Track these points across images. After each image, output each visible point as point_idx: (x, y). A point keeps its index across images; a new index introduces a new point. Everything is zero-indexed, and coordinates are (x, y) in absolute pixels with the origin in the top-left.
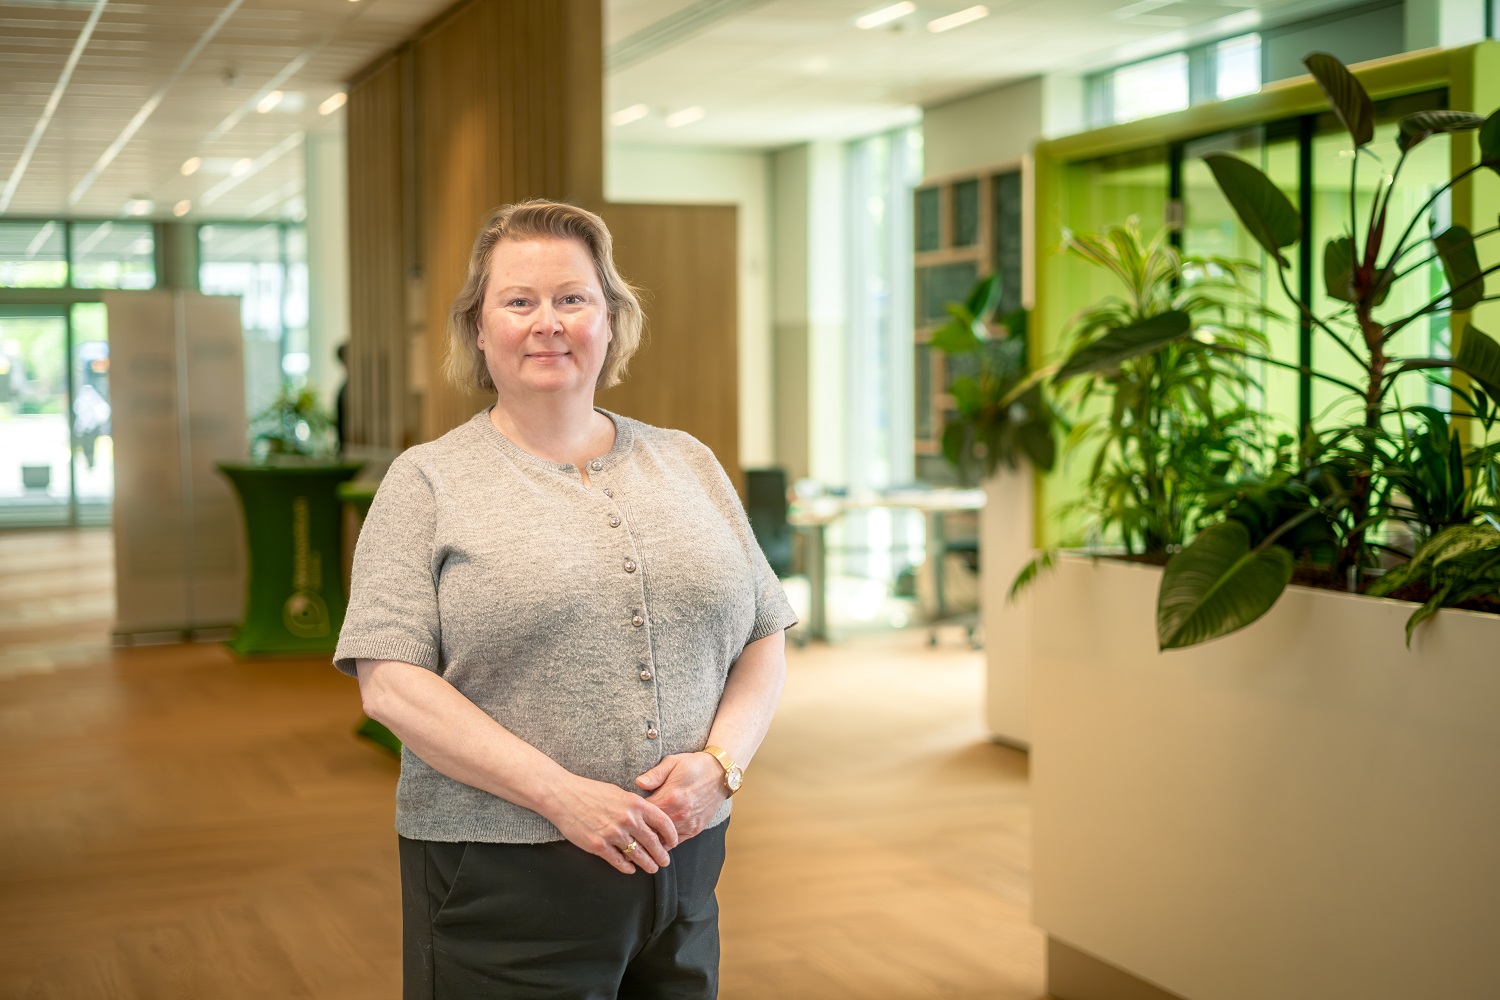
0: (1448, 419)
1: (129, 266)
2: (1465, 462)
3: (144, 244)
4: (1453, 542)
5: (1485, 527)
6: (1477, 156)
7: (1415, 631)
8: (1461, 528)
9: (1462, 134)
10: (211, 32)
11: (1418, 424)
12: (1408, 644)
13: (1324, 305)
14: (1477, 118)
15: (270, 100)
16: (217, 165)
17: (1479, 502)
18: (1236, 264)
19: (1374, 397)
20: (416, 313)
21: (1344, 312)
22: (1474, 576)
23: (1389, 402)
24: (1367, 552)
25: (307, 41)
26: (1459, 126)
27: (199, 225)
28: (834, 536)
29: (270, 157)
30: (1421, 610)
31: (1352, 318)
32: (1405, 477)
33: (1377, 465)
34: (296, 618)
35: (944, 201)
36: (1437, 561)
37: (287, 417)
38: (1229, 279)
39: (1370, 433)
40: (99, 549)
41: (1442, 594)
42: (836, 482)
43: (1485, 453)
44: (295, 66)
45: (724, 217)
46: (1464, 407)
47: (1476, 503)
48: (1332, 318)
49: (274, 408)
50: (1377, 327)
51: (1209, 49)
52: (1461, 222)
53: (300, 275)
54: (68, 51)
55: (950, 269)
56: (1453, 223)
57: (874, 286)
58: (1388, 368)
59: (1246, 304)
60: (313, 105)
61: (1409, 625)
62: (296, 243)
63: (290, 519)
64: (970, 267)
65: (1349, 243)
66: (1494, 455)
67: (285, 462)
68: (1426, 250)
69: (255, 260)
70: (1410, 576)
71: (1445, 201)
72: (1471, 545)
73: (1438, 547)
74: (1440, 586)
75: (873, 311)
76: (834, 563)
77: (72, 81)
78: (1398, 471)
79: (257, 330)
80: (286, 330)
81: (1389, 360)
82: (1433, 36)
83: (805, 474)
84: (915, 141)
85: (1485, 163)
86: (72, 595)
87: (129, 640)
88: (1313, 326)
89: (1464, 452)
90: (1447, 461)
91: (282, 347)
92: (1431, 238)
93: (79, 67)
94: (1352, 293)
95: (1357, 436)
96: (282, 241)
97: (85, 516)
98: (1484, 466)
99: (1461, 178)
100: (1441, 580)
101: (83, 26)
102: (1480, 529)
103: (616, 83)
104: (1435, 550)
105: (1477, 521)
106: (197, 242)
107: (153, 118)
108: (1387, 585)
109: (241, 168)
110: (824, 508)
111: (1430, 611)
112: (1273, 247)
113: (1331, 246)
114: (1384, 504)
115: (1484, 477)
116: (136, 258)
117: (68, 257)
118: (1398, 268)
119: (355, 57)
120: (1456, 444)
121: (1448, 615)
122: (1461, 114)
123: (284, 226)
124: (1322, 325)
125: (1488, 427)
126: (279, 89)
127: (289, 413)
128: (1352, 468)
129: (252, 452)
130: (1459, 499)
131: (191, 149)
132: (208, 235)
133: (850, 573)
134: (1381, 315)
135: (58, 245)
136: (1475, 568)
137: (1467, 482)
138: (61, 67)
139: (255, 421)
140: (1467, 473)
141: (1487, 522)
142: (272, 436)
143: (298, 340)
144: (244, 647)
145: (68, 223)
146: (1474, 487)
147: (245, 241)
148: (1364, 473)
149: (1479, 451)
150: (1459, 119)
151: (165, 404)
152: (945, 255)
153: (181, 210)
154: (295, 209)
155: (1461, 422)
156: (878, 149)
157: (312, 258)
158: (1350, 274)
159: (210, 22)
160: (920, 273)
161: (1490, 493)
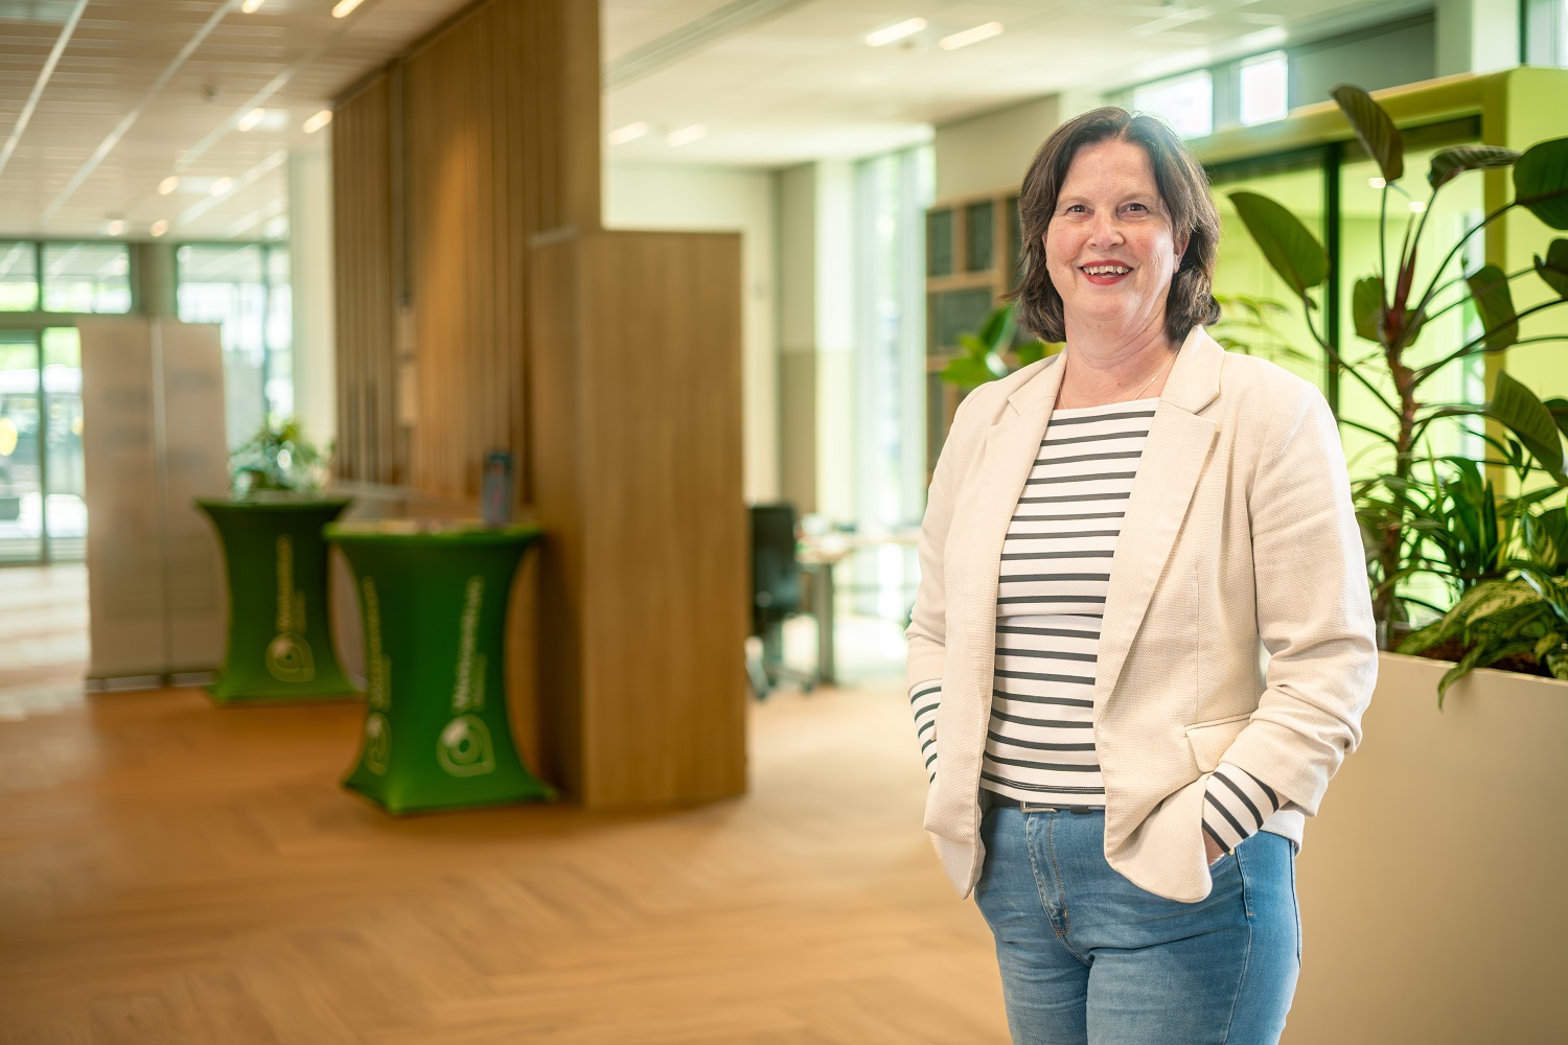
0: (1481, 468)
1: (102, 288)
2: (1498, 514)
3: (118, 263)
4: (1486, 599)
5: (1520, 583)
6: (1511, 194)
7: (1450, 691)
8: (1495, 584)
9: (1495, 171)
10: (189, 49)
11: (1451, 473)
12: (1440, 705)
13: (1353, 346)
14: (1511, 154)
15: (253, 118)
16: (196, 185)
17: (1514, 555)
18: (1261, 303)
19: (1404, 445)
20: (405, 342)
21: (1374, 356)
22: (1509, 634)
23: (1419, 450)
24: (1398, 605)
25: (289, 58)
26: (1492, 162)
27: (177, 246)
28: (842, 575)
29: (253, 174)
30: (1454, 670)
31: (1382, 362)
32: (1437, 529)
33: (1408, 515)
34: (279, 661)
35: (957, 225)
36: (1470, 620)
37: (269, 450)
38: (1254, 318)
39: (1399, 483)
40: (71, 587)
41: (1476, 654)
42: (845, 517)
43: (1520, 502)
44: (278, 84)
45: (728, 244)
46: (1498, 456)
47: (1510, 557)
48: (1360, 363)
49: (256, 439)
50: (1408, 371)
51: (1232, 67)
52: (1495, 261)
53: (283, 297)
54: (39, 68)
55: (964, 295)
56: (1487, 263)
57: (886, 307)
58: (1419, 415)
59: (1271, 345)
60: (296, 123)
61: (1442, 685)
62: (279, 263)
63: (273, 558)
64: (984, 293)
65: (1378, 283)
66: (1529, 506)
67: (266, 498)
68: (1460, 290)
69: (236, 281)
70: (1443, 634)
71: (1478, 241)
72: (1505, 602)
73: (1471, 604)
74: (1474, 644)
75: (885, 334)
76: (843, 602)
77: (43, 98)
78: (1430, 523)
79: (238, 352)
80: (268, 352)
81: (1420, 406)
82: (1464, 61)
83: (813, 510)
84: (926, 160)
85: (1519, 201)
86: (44, 635)
87: (103, 685)
88: (1341, 370)
89: (1498, 503)
90: (1480, 513)
91: (265, 372)
92: (1464, 278)
93: (50, 84)
94: (1382, 335)
95: (1387, 485)
96: (265, 262)
97: (57, 551)
98: (1519, 517)
99: (1495, 216)
100: (1475, 636)
101: (55, 42)
102: (1516, 585)
103: (615, 102)
104: (1468, 607)
105: (1512, 576)
106: (175, 263)
107: (129, 136)
108: (1418, 643)
109: (221, 187)
110: (832, 545)
111: (1463, 671)
112: (1300, 287)
113: (1359, 284)
114: (1415, 556)
115: (1519, 529)
116: (111, 281)
117: (39, 277)
118: (1430, 310)
119: (341, 73)
120: (1489, 494)
121: (1482, 674)
122: (1494, 149)
123: (266, 247)
124: (1351, 369)
125: (1523, 477)
126: (261, 107)
127: (272, 445)
128: (1384, 520)
129: (231, 485)
130: (1493, 553)
131: (166, 167)
132: (186, 256)
133: (859, 612)
134: (1412, 358)
135: (28, 265)
136: (1510, 625)
137: (1502, 535)
138: (32, 83)
139: (236, 454)
140: (1501, 524)
141: (1520, 578)
142: (253, 468)
143: (282, 365)
144: (224, 692)
145: (39, 244)
146: (1508, 540)
147: (225, 261)
148: (1395, 525)
149: (1512, 503)
150: (1492, 154)
151: (142, 436)
152: (958, 280)
153: (158, 230)
154: (277, 228)
155: (1495, 470)
156: (886, 170)
157: (296, 279)
158: (1379, 315)
159: (188, 38)
160: (933, 301)
161: (1525, 545)
